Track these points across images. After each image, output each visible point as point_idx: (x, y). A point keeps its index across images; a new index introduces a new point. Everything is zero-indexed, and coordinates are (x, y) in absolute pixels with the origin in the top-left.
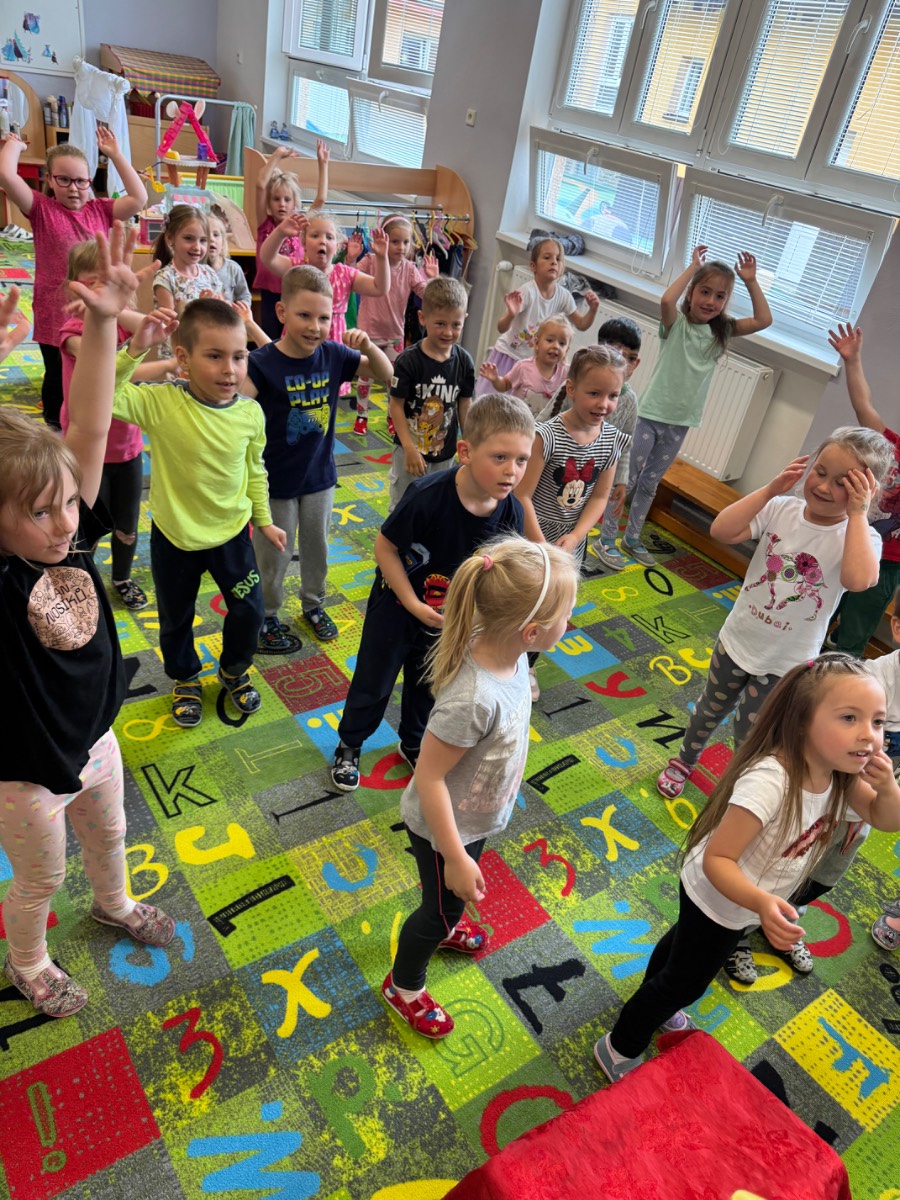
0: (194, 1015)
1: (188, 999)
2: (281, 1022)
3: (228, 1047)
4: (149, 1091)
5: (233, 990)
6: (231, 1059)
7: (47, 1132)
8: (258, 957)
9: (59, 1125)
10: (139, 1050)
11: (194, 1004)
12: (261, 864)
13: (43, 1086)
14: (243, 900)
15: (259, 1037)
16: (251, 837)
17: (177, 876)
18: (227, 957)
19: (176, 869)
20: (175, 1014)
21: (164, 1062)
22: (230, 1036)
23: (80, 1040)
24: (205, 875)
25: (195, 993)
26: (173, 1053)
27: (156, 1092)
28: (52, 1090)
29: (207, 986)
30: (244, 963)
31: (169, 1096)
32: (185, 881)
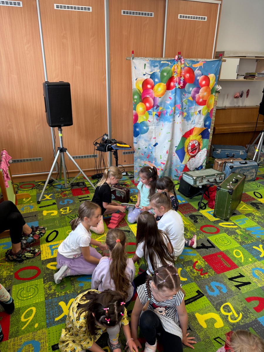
0: (201, 274)
1: (204, 277)
2: (181, 270)
3: (192, 268)
4: (206, 263)
5: (194, 278)
6: (191, 266)
7: (223, 260)
8: (189, 284)
9: (221, 261)
10: (211, 270)
11: (202, 276)
12: (192, 311)
13: (227, 266)
14: (196, 300)
15: (186, 269)
16: (198, 321)
17: (218, 310)
18: (196, 285)
19: (219, 312)
20: (206, 275)
21: (205, 267)
22: (192, 270)
23: (225, 273)
24: (209, 309)
25: (203, 278)
26: (204, 268)
27: (205, 263)
28: (226, 266)
29: (200, 280)
30: (192, 283)
31: (202, 262)
32: (215, 307)
